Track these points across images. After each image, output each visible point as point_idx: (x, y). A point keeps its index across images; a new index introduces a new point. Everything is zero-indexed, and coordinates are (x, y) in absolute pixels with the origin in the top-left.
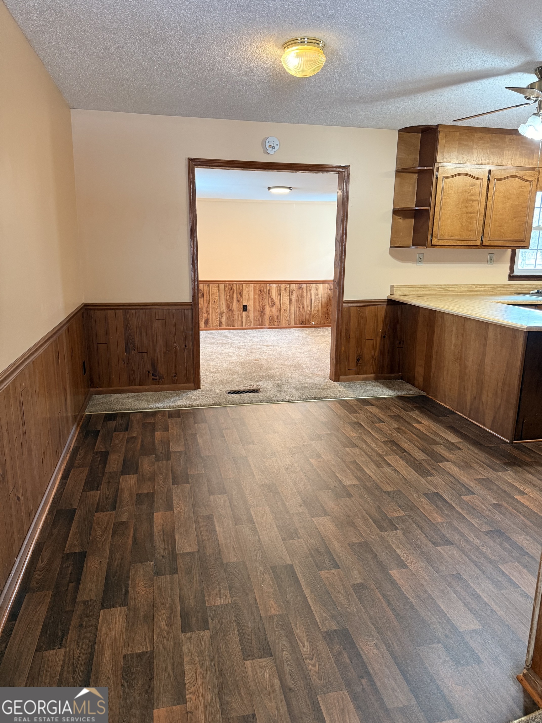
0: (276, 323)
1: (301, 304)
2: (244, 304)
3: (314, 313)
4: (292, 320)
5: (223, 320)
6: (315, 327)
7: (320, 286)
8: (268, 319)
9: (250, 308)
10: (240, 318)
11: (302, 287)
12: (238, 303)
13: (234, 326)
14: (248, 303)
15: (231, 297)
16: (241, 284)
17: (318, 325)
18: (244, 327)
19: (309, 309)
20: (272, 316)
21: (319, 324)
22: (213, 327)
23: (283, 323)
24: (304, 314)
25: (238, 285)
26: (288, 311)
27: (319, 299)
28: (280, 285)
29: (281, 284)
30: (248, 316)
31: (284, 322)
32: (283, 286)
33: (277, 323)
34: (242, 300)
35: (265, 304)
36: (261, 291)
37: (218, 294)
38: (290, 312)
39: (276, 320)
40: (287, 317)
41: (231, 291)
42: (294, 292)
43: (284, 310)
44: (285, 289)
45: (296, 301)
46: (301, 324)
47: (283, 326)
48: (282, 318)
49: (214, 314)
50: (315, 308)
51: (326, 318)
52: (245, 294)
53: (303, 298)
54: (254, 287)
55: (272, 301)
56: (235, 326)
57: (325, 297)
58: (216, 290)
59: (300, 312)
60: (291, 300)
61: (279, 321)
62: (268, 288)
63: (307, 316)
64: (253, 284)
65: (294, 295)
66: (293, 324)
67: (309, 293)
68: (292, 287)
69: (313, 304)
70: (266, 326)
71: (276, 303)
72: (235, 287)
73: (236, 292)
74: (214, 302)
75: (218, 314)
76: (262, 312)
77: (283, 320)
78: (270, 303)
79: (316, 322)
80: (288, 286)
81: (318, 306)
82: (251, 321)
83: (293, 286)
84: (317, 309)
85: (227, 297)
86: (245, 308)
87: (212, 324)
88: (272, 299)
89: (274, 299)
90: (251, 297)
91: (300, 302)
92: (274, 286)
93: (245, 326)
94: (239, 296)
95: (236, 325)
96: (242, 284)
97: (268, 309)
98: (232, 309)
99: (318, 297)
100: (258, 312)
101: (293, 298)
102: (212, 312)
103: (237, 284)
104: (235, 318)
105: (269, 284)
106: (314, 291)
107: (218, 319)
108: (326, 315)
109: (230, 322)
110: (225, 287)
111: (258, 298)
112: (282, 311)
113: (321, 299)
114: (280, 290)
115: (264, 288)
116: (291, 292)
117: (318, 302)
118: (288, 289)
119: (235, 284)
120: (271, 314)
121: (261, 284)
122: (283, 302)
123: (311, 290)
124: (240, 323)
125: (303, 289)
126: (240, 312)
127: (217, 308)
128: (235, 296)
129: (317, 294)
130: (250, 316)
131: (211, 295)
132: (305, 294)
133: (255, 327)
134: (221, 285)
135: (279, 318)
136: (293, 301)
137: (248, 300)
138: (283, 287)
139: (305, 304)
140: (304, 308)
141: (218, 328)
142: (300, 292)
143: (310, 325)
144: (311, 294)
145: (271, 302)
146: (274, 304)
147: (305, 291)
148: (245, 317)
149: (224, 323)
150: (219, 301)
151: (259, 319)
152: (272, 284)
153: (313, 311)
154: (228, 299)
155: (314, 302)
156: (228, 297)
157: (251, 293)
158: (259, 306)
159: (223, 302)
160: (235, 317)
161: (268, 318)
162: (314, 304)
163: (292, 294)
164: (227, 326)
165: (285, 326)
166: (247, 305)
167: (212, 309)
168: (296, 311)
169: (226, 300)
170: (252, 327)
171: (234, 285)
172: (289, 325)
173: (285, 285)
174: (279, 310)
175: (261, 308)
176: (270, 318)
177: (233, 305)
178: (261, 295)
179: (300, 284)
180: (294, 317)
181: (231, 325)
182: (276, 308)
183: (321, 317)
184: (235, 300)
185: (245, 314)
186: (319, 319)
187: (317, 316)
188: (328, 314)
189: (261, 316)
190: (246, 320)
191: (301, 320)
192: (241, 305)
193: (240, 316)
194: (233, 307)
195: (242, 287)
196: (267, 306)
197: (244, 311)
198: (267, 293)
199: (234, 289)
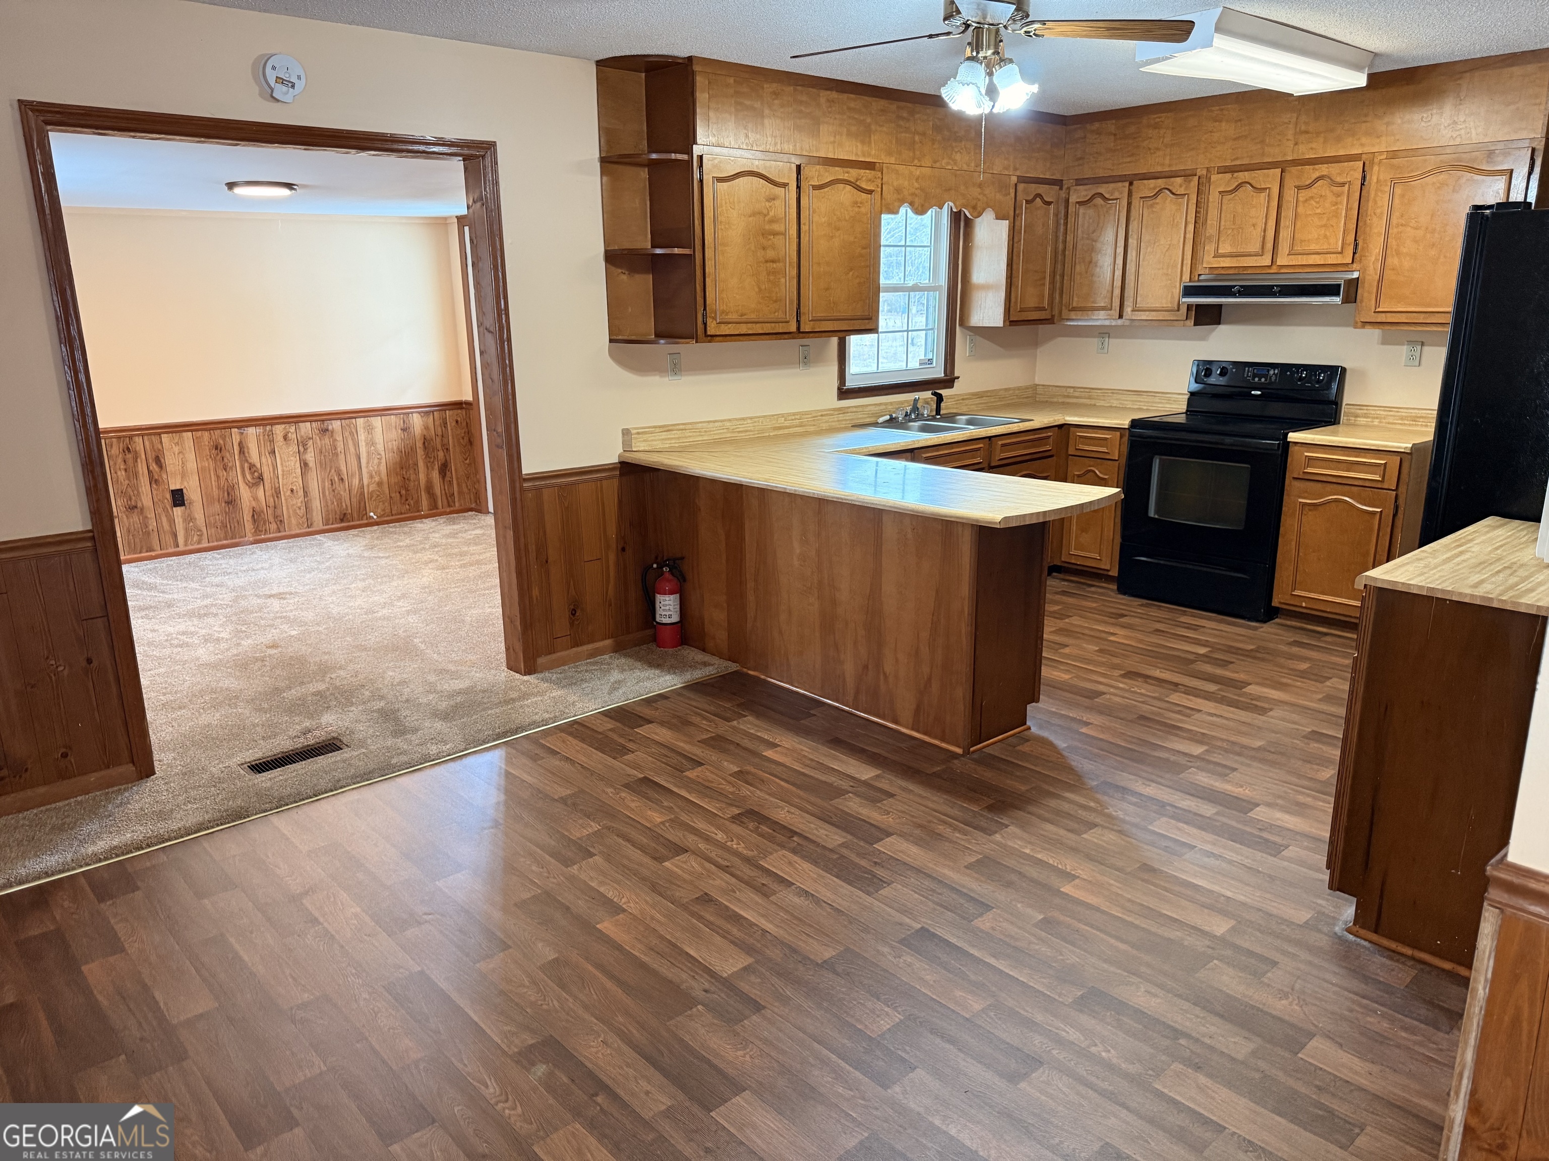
0: (273, 526)
1: (333, 471)
2: (173, 487)
3: (371, 489)
4: (314, 514)
6: (377, 524)
7: (377, 422)
8: (250, 519)
9: (193, 493)
10: (166, 526)
11: (330, 428)
12: (154, 486)
13: (150, 549)
14: (186, 484)
15: (132, 473)
16: (155, 434)
17: (386, 519)
18: (182, 548)
19: (356, 482)
20: (258, 509)
21: (388, 516)
23: (293, 524)
24: (345, 495)
25: (146, 438)
26: (301, 493)
27: (379, 454)
28: (268, 428)
29: (272, 425)
30: (189, 519)
31: (294, 521)
32: (279, 430)
33: (275, 526)
34: (165, 476)
35: (235, 480)
36: (217, 447)
38: (306, 494)
39: (271, 519)
40: (300, 509)
41: (130, 456)
42: (311, 442)
43: (289, 492)
44: (285, 438)
45: (318, 465)
46: (342, 520)
47: (293, 532)
48: (288, 512)
50: (371, 477)
51: (404, 499)
52: (171, 461)
53: (337, 455)
54: (197, 442)
55: (253, 470)
56: (153, 550)
57: (392, 449)
59: (334, 491)
60: (305, 465)
61: (279, 520)
62: (236, 438)
63: (354, 500)
64: (192, 431)
65: (311, 449)
66: (318, 524)
67: (350, 442)
68: (302, 431)
69: (364, 470)
70: (246, 539)
71: (266, 476)
72: (138, 443)
73: (143, 457)
76: (228, 503)
77: (289, 517)
78: (249, 477)
79: (379, 511)
80: (293, 429)
81: (379, 473)
82: (200, 530)
83: (306, 428)
84: (377, 479)
85: (119, 473)
86: (178, 498)
88: (252, 466)
89: (258, 466)
90: (192, 465)
91: (331, 468)
92: (251, 431)
93: (186, 545)
94: (154, 467)
95: (159, 546)
96: (159, 434)
97: (244, 493)
98: (139, 505)
99: (376, 450)
100: (216, 503)
101: (310, 457)
103: (142, 435)
104: (151, 528)
105: (238, 428)
106: (362, 437)
108: (403, 492)
109: (137, 540)
111: (212, 469)
112: (285, 493)
113: (383, 453)
114: (272, 441)
115: (224, 440)
116: (303, 444)
117: (376, 461)
118: (294, 436)
119: (138, 435)
120: (254, 504)
121: (213, 429)
122: (283, 471)
123: (354, 434)
124: (169, 539)
125: (332, 432)
126: (165, 509)
128: (142, 469)
129: (371, 443)
130: (197, 516)
132: (340, 445)
133: (216, 544)
135: (279, 512)
136: (311, 464)
137: (184, 475)
138: (278, 432)
139: (343, 468)
140: (342, 479)
142: (326, 440)
143: (365, 521)
144: (356, 445)
145: (252, 474)
146: (261, 478)
147: (339, 438)
148: (181, 520)
151: (222, 522)
152: (247, 426)
153: (368, 486)
154: (121, 479)
155: (368, 463)
156: (121, 474)
157: (191, 456)
158: (219, 488)
160: (152, 524)
161: (247, 517)
162: (367, 467)
163: (305, 449)
165: (298, 531)
166: (181, 490)
168: (324, 489)
169: (115, 481)
170: (205, 544)
171: (136, 439)
172: (308, 527)
173: (283, 426)
174: (277, 493)
175: (226, 494)
176: (253, 515)
177: (138, 492)
178: (219, 457)
179: (323, 421)
180: (319, 505)
181: (142, 548)
182: (266, 488)
183: (391, 497)
184: (144, 480)
185: (180, 513)
186: (386, 504)
187: (378, 496)
188: (407, 490)
189: (226, 513)
190: (186, 530)
191: (338, 512)
192: (163, 491)
193: (164, 519)
194: (141, 500)
195: (161, 442)
196: (242, 485)
197: (176, 505)
198: (236, 452)
199: (138, 449)
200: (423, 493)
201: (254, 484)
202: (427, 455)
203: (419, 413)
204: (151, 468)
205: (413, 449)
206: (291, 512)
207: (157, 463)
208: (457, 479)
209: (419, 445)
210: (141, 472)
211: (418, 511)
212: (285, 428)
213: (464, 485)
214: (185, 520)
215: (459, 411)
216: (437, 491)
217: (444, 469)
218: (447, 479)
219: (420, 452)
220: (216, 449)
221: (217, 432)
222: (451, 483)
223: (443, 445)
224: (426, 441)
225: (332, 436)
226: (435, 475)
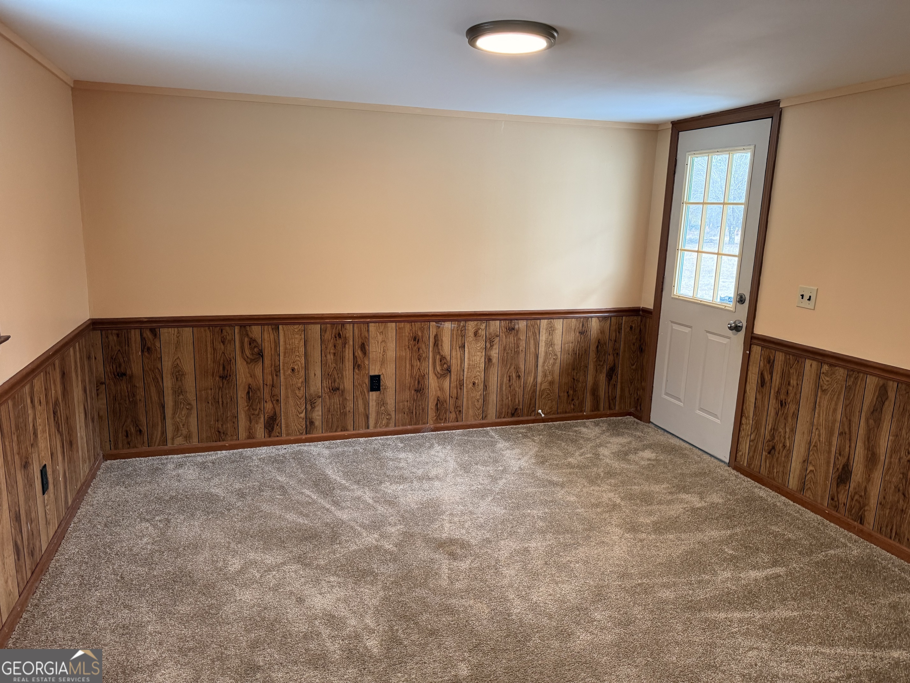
1: (513, 367)
2: (372, 373)
3: (543, 387)
4: (490, 406)
5: (317, 415)
6: (543, 420)
7: (559, 324)
8: (433, 407)
9: (389, 380)
10: (361, 409)
11: (517, 327)
12: (357, 371)
13: (345, 429)
14: (384, 371)
15: (339, 358)
16: (364, 323)
17: (551, 416)
18: (371, 429)
19: (531, 379)
20: (441, 399)
21: (554, 414)
22: (288, 435)
23: (470, 415)
24: (520, 391)
25: (356, 325)
26: (481, 386)
27: (556, 355)
28: (462, 324)
29: (466, 321)
30: (382, 403)
31: (471, 412)
32: (471, 326)
33: (454, 416)
34: (367, 362)
35: (427, 371)
36: (416, 339)
37: (302, 350)
38: (486, 387)
39: (452, 409)
40: (478, 401)
41: (340, 342)
42: (497, 340)
43: (471, 385)
44: (476, 334)
45: (501, 361)
46: (513, 415)
47: (469, 423)
48: (468, 404)
49: (291, 402)
50: (545, 376)
51: (571, 399)
52: (374, 349)
53: (519, 353)
54: (399, 332)
55: (443, 362)
56: (347, 430)
57: (568, 350)
58: (297, 341)
59: (510, 387)
60: (489, 360)
61: (459, 410)
62: (433, 331)
63: (527, 396)
64: (396, 322)
65: (496, 346)
66: (492, 416)
67: (532, 342)
68: (492, 328)
69: (540, 368)
70: (428, 425)
71: (454, 369)
72: (349, 331)
73: (351, 343)
74: (293, 370)
75: (303, 401)
76: (417, 391)
77: (468, 408)
78: (438, 368)
79: (547, 408)
80: (483, 326)
81: (552, 373)
82: (389, 415)
83: (496, 325)
84: (550, 378)
85: (328, 356)
86: (375, 383)
87: (287, 426)
88: (442, 358)
89: (448, 358)
90: (391, 354)
91: (511, 365)
92: (448, 326)
93: (375, 427)
94: (359, 353)
95: (350, 427)
96: (368, 323)
97: (432, 382)
98: (341, 387)
99: (553, 351)
100: (407, 391)
101: (495, 353)
102: (287, 397)
103: (353, 323)
104: (348, 409)
105: (437, 322)
106: (543, 337)
107: (303, 415)
108: (571, 392)
109: (335, 420)
110: (323, 331)
111: (408, 358)
112: (468, 385)
113: (559, 354)
114: (463, 336)
115: (423, 332)
116: (490, 341)
117: (552, 361)
118: (483, 333)
119: (349, 323)
120: (439, 393)
121: (415, 321)
122: (469, 365)
123: (536, 335)
124: (361, 421)
125: (517, 331)
126: (362, 393)
127: (299, 385)
128: (348, 354)
129: (550, 344)
130: (388, 401)
131: (285, 353)
132: (523, 344)
133: (401, 428)
134: (310, 326)
135: (459, 402)
136: (495, 360)
137: (383, 362)
138: (470, 328)
139: (522, 367)
140: (519, 376)
141: (304, 437)
142: (511, 339)
143: (532, 418)
144: (537, 345)
145: (442, 365)
146: (449, 370)
147: (523, 337)
148: (374, 404)
149: (318, 423)
150: (306, 368)
151: (409, 409)
152: (444, 321)
153: (541, 384)
154: (329, 361)
155: (544, 362)
156: (330, 357)
157: (392, 345)
158: (411, 376)
159: (316, 371)
160: (350, 406)
161: (431, 405)
162: (543, 366)
163: (492, 346)
164: (326, 431)
165: (474, 422)
166: (379, 376)
167: (286, 389)
168: (502, 384)
169: (324, 364)
170: (391, 428)
171: (347, 326)
172: (483, 419)
173: (476, 323)
174: (461, 385)
175: (417, 382)
176: (437, 404)
177: (342, 375)
178: (415, 348)
179: (511, 320)
180: (495, 399)
181: (338, 427)
182: (452, 380)
183: (559, 396)
184: (349, 364)
185: (374, 398)
186: (554, 403)
187: (548, 394)
188: (575, 391)
189: (414, 400)
190: (378, 413)
191: (511, 407)
192: (363, 376)
193: (360, 402)
194: (343, 383)
195: (368, 331)
196: (431, 375)
197: (372, 389)
198: (431, 344)
199: (347, 335)
200: (588, 394)
201: (442, 375)
202: (598, 359)
203: (598, 317)
204: (356, 354)
205: (586, 352)
206: (470, 402)
207: (362, 350)
208: (622, 383)
209: (593, 348)
210: (347, 357)
211: (581, 411)
212: (477, 325)
213: (627, 390)
214: (378, 404)
215: (635, 318)
216: (602, 393)
217: (611, 373)
218: (613, 382)
219: (592, 355)
220: (415, 340)
221: (418, 325)
222: (615, 386)
223: (614, 350)
224: (600, 344)
225: (517, 335)
226: (603, 377)
